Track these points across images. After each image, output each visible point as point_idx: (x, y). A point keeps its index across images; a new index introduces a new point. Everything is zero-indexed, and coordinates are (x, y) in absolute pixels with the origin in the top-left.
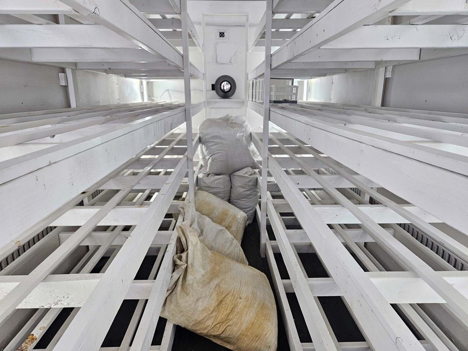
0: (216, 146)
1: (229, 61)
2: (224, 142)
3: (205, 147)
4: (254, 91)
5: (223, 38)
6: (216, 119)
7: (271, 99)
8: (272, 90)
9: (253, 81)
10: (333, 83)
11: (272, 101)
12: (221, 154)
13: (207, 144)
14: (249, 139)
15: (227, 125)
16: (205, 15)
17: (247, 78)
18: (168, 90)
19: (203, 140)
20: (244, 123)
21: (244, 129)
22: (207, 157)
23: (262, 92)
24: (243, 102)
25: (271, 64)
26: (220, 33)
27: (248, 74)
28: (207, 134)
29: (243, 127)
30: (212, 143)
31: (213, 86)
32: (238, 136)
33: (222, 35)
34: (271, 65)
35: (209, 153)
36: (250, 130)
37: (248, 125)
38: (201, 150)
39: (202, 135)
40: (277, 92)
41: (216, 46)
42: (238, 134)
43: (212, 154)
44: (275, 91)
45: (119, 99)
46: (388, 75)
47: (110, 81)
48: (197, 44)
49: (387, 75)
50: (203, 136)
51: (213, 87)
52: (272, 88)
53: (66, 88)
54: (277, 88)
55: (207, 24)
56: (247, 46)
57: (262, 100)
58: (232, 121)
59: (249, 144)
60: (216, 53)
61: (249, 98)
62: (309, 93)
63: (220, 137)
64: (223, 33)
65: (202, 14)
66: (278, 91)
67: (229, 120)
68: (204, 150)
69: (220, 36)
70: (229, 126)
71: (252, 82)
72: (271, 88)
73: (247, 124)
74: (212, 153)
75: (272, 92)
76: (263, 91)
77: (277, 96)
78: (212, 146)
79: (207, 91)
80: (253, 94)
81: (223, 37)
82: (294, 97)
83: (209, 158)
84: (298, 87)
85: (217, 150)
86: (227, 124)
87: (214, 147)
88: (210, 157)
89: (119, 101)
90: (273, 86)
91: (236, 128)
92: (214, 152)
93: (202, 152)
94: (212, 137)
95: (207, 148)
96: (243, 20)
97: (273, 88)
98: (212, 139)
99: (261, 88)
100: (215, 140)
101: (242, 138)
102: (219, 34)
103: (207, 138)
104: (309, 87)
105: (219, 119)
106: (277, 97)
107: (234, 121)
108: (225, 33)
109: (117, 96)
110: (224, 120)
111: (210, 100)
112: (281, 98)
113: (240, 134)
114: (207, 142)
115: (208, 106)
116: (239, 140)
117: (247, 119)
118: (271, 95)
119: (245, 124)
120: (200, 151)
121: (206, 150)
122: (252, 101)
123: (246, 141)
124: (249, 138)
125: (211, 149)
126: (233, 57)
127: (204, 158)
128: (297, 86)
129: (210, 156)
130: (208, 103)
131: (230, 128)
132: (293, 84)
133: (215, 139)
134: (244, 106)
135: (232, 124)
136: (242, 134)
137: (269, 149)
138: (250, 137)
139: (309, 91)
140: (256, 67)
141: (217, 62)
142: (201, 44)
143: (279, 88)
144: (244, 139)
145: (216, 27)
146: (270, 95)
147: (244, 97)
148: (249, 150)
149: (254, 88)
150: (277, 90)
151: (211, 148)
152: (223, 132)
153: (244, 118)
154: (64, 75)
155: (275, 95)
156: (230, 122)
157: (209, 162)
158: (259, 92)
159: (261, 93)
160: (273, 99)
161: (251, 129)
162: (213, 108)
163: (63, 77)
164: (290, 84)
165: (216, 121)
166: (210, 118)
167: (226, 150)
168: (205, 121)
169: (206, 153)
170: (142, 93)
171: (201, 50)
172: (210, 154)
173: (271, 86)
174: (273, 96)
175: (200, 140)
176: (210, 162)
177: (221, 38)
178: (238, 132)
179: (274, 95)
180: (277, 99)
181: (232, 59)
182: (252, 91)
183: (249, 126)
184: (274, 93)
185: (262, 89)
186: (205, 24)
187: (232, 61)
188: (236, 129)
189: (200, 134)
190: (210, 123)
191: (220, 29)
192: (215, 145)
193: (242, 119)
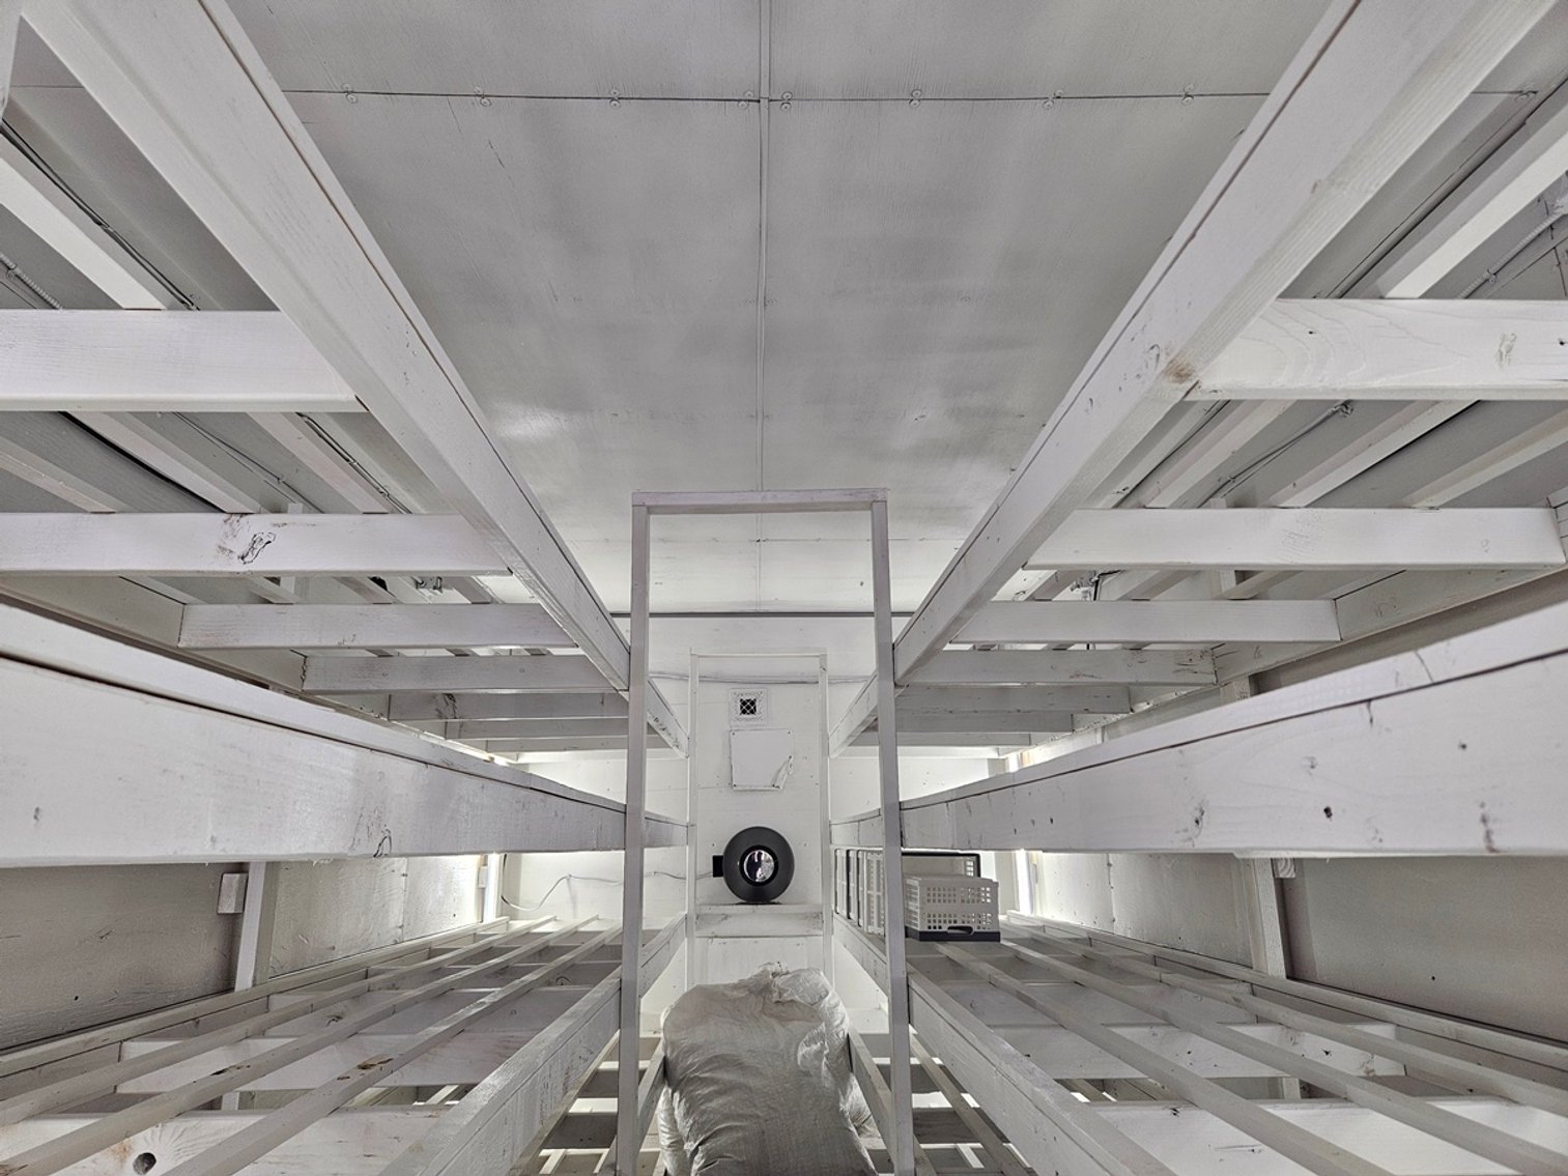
0: (721, 1101)
1: (769, 783)
2: (752, 1082)
3: (683, 1103)
4: (853, 885)
5: (751, 716)
6: (726, 986)
7: (910, 923)
8: (911, 893)
9: (848, 851)
10: (1109, 865)
11: (915, 930)
12: (740, 1134)
13: (691, 1088)
14: (844, 1063)
15: (763, 1012)
16: (700, 657)
17: (828, 837)
18: (568, 878)
19: (678, 1074)
20: (821, 998)
21: (823, 1027)
22: (689, 1146)
23: (878, 897)
24: (818, 916)
25: (901, 833)
26: (744, 703)
27: (830, 825)
28: (692, 1050)
29: (820, 1020)
30: (708, 1085)
31: (717, 860)
32: (803, 1056)
33: (748, 707)
34: (902, 836)
35: (697, 1129)
36: (843, 1026)
37: (837, 1005)
38: (667, 1110)
39: (673, 1052)
40: (929, 901)
41: (730, 741)
42: (803, 1050)
43: (708, 1134)
44: (922, 898)
45: (400, 927)
46: (1286, 871)
47: (385, 868)
48: (670, 744)
49: (1280, 869)
50: (677, 1057)
51: (719, 866)
52: (910, 886)
53: (233, 922)
54: (929, 889)
55: (703, 679)
56: (825, 738)
57: (879, 926)
58: (780, 995)
59: (842, 1084)
60: (730, 758)
61: (836, 905)
62: (1037, 886)
63: (738, 1065)
64: (753, 703)
65: (692, 655)
66: (931, 898)
67: (771, 992)
68: (678, 1113)
69: (744, 712)
70: (772, 1016)
71: (845, 855)
72: (907, 889)
73: (833, 1002)
74: (709, 1130)
75: (911, 898)
76: (881, 894)
77: (929, 916)
78: (708, 1098)
79: (697, 878)
80: (851, 894)
81: (752, 712)
82: (985, 892)
83: (696, 1151)
84: (997, 883)
85: (727, 1117)
86: (763, 1009)
87: (713, 1104)
88: (700, 1144)
89: (400, 930)
90: (914, 882)
91: (796, 1023)
92: (716, 1124)
93: (672, 1121)
94: (710, 1061)
95: (690, 1107)
96: (810, 667)
97: (916, 888)
98: (710, 1070)
99: (874, 886)
100: (718, 1075)
101: (816, 1062)
102: (739, 704)
103: (692, 1065)
104: (1035, 866)
105: (735, 987)
106: (932, 918)
107: (786, 996)
108: (757, 703)
109: (395, 916)
110: (751, 992)
111: (705, 910)
112: (945, 922)
113: (809, 1049)
114: (691, 1081)
115: (698, 929)
116: (807, 1074)
117: (832, 984)
118: (911, 911)
119: (827, 1002)
120: (663, 1116)
121: (687, 1114)
122: (849, 918)
123: (830, 1078)
124: (843, 1060)
125: (703, 1113)
126: (783, 771)
127: (677, 1144)
128: (995, 880)
129: (697, 1143)
130: (697, 920)
131: (773, 1021)
132: (979, 875)
133: (720, 1068)
134: (821, 929)
135: (781, 1008)
136: (815, 1047)
137: (915, 1119)
138: (847, 1055)
139: (1037, 881)
140: (855, 814)
141: (732, 785)
142: (683, 741)
143: (934, 889)
144: (824, 1068)
145: (730, 686)
146: (908, 912)
147: (820, 901)
148: (843, 1112)
149: (851, 874)
150: (929, 895)
151: (703, 1107)
152: (749, 1040)
153: (823, 979)
154: (240, 881)
155: (922, 914)
156: (774, 1000)
157: (695, 1167)
158: (869, 895)
159: (875, 900)
160: (916, 925)
161: (847, 1019)
162: (716, 937)
163: (235, 885)
164: (971, 873)
165: (724, 995)
166: (703, 983)
167: (758, 1117)
168: (685, 996)
169: (684, 1127)
170: (481, 892)
171: (681, 755)
172: (700, 1131)
173: (909, 881)
174: (916, 913)
175: (667, 1073)
176: (700, 1169)
177: (745, 716)
178: (800, 1040)
179: (918, 911)
180: (930, 928)
181: (780, 775)
182: (845, 883)
183: (841, 1008)
184: (918, 905)
185: (878, 890)
186: (698, 679)
187: (780, 783)
188: (794, 1025)
189: (665, 1051)
190: (704, 1002)
191: (742, 691)
192: (719, 1093)
193: (817, 985)
